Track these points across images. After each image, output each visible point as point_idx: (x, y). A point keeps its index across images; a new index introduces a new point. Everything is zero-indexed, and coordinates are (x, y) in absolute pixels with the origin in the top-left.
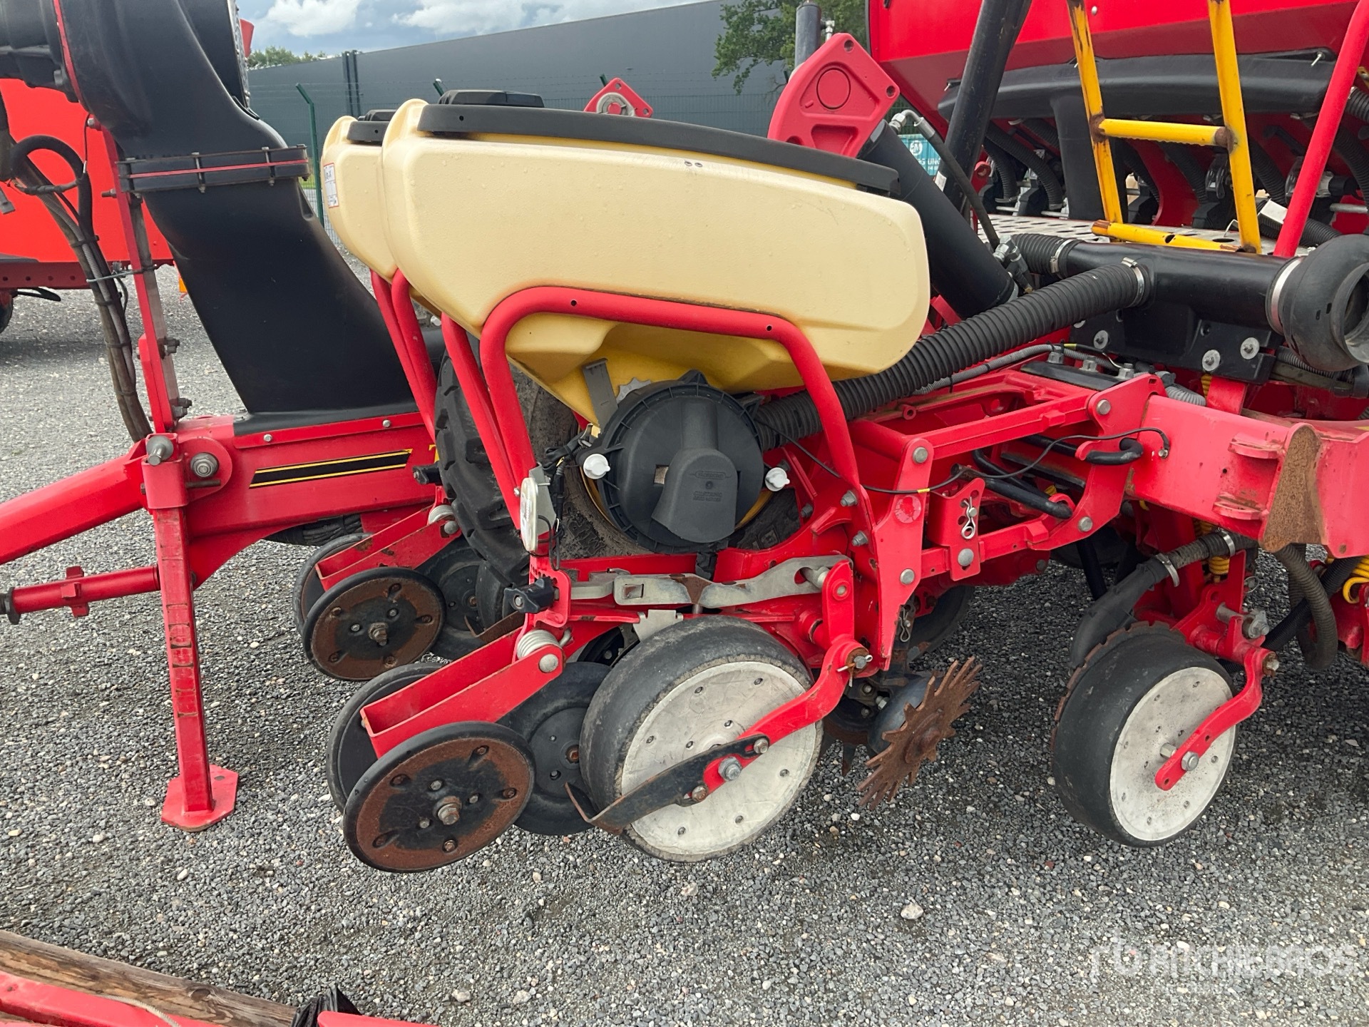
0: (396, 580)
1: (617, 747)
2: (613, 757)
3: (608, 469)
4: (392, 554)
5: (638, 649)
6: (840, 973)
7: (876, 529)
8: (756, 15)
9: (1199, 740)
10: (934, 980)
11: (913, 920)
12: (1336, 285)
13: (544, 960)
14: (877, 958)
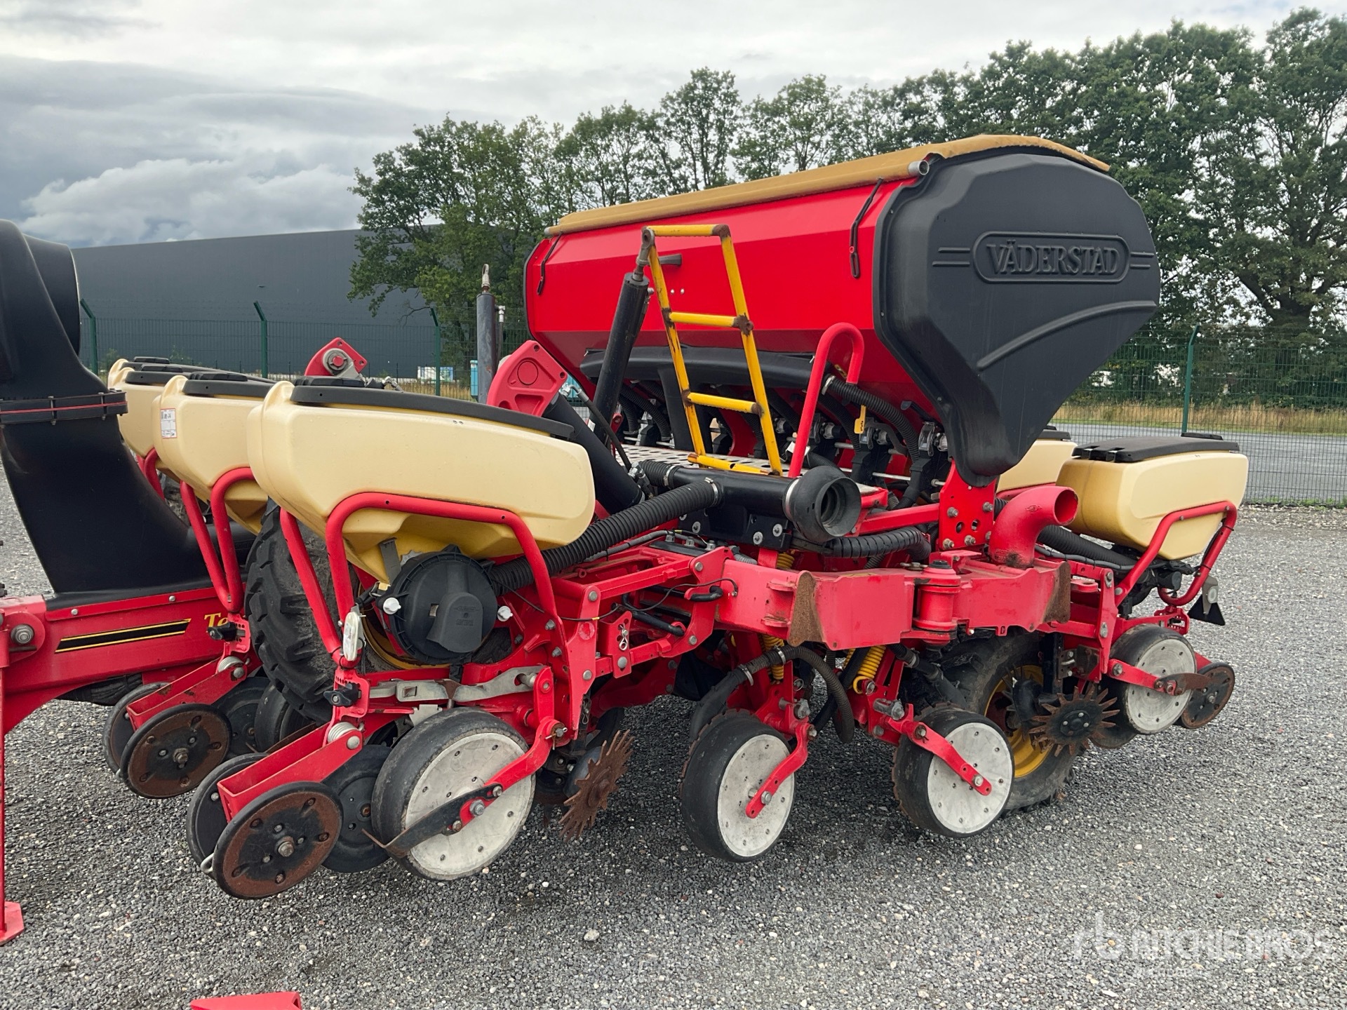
0: (199, 713)
1: (403, 794)
2: (400, 803)
3: (400, 607)
4: (192, 694)
5: (414, 731)
6: (544, 977)
7: (567, 644)
8: (390, 247)
9: (771, 784)
10: (610, 973)
11: (592, 942)
12: (815, 497)
13: (321, 996)
14: (569, 966)
